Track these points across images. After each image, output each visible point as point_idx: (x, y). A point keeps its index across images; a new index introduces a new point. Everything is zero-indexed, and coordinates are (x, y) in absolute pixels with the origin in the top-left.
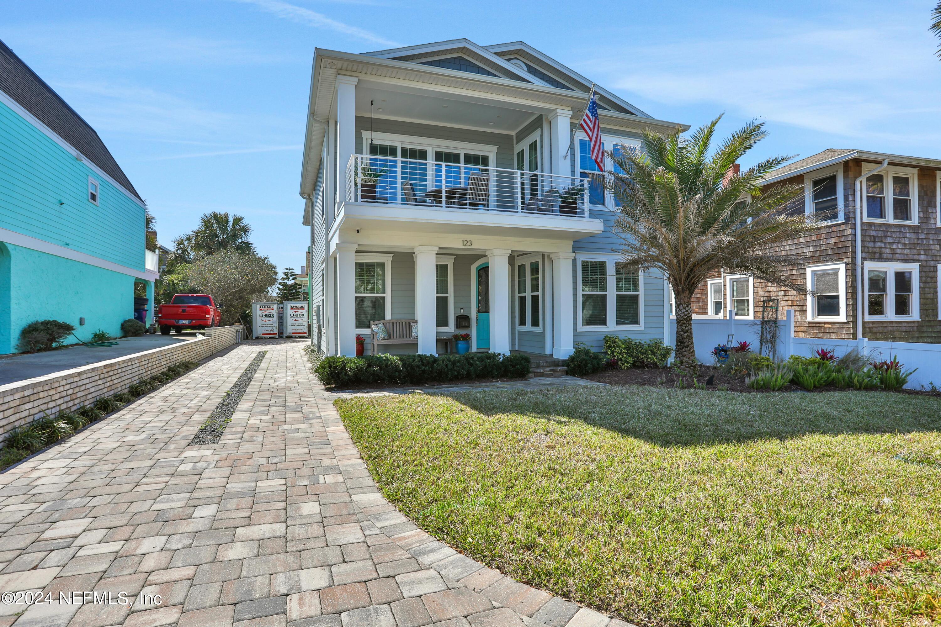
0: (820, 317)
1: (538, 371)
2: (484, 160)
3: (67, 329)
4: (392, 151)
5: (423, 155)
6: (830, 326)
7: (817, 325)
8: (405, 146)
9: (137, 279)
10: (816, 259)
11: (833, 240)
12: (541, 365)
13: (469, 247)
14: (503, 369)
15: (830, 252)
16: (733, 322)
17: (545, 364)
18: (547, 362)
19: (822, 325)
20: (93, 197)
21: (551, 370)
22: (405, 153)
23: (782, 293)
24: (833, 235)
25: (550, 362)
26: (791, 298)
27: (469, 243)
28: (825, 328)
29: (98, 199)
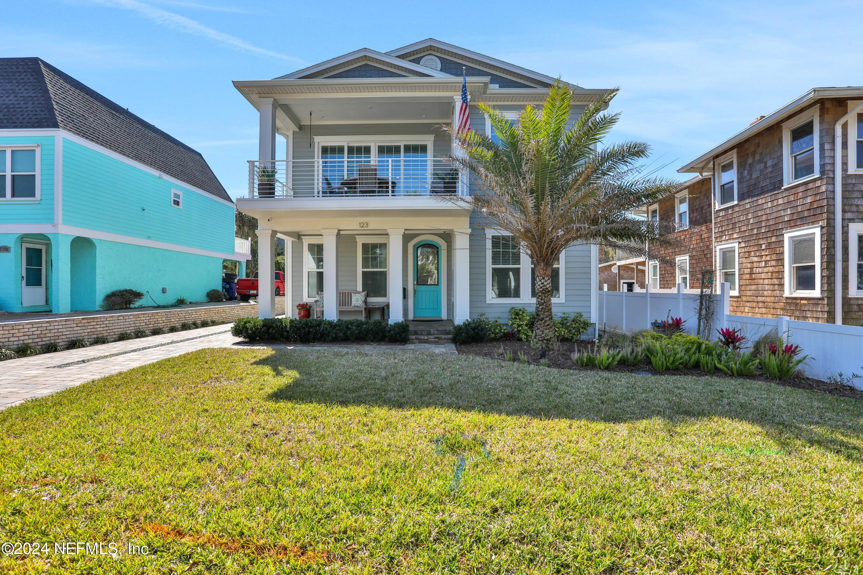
0: (798, 291)
1: (422, 337)
2: (423, 149)
3: (139, 295)
4: (341, 150)
5: (367, 150)
6: (805, 302)
7: (794, 301)
8: (351, 145)
9: (225, 261)
10: (792, 224)
11: (809, 200)
12: (432, 332)
13: (365, 228)
14: (381, 334)
15: (806, 214)
16: (681, 297)
17: (436, 332)
18: (437, 330)
19: (798, 301)
20: (177, 203)
21: (435, 338)
22: (351, 150)
23: (763, 264)
24: (809, 193)
25: (440, 331)
26: (771, 269)
27: (365, 225)
28: (802, 305)
29: (180, 204)
